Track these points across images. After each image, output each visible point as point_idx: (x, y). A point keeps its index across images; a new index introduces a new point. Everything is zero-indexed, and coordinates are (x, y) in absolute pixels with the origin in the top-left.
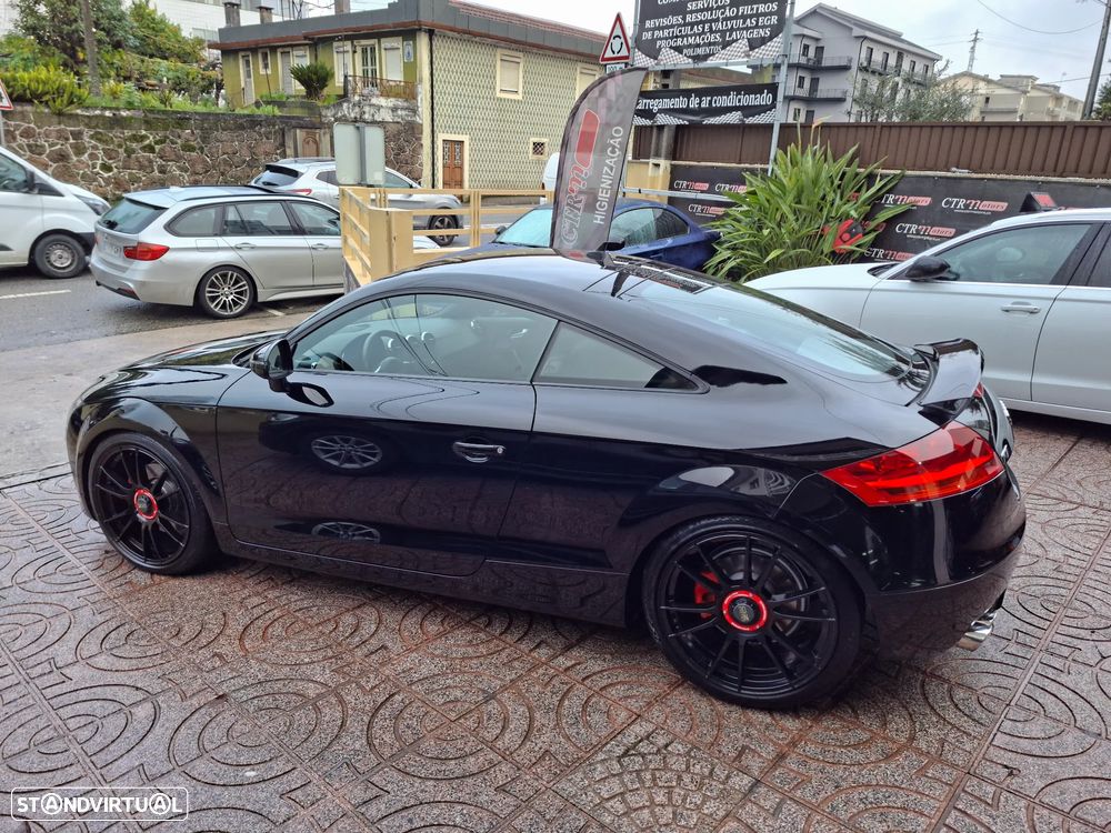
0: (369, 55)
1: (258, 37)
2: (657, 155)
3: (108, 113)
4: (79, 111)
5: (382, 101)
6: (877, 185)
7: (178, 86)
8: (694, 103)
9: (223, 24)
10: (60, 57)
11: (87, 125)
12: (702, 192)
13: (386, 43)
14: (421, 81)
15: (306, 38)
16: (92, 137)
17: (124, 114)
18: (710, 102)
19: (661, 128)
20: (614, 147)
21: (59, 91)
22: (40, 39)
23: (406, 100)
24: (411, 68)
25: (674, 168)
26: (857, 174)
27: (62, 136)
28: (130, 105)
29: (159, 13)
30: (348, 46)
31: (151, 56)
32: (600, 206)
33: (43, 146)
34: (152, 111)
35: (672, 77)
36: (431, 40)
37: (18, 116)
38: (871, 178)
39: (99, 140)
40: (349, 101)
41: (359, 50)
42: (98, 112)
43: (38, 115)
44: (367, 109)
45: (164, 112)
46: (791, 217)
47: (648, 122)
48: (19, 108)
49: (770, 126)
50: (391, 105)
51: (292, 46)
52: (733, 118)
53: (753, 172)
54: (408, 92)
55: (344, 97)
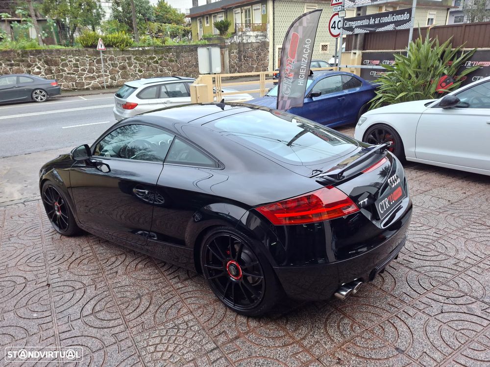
0: (248, 13)
1: (204, 11)
2: (355, 49)
3: (140, 49)
4: (130, 49)
5: (251, 33)
6: (462, 57)
7: (173, 35)
8: (372, 22)
9: (191, 6)
10: (126, 27)
11: (133, 54)
12: (377, 65)
13: (255, 7)
14: (269, 22)
15: (222, 9)
16: (134, 59)
17: (146, 48)
18: (380, 20)
19: (357, 35)
20: (307, 49)
21: (123, 41)
22: (120, 21)
23: (262, 32)
24: (265, 17)
25: (363, 54)
26: (451, 51)
27: (124, 59)
28: (149, 45)
29: (168, 5)
30: (239, 10)
31: (165, 23)
32: (301, 77)
33: (117, 64)
34: (157, 46)
35: (362, 10)
36: (274, 3)
37: (108, 53)
38: (459, 53)
39: (137, 60)
40: (237, 35)
41: (244, 11)
42: (137, 49)
43: (115, 51)
44: (244, 38)
45: (162, 47)
46: (413, 76)
47: (351, 33)
48: (108, 49)
49: (408, 30)
50: (255, 34)
51: (217, 13)
52: (390, 27)
53: (398, 53)
54: (263, 28)
55: (235, 33)
